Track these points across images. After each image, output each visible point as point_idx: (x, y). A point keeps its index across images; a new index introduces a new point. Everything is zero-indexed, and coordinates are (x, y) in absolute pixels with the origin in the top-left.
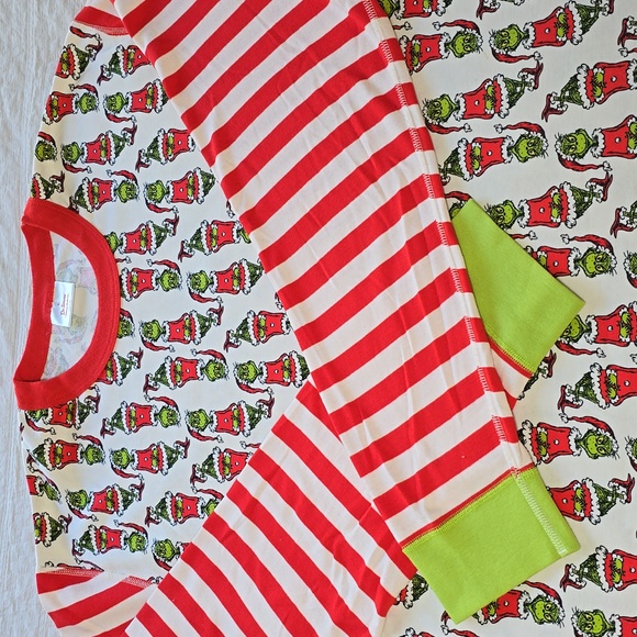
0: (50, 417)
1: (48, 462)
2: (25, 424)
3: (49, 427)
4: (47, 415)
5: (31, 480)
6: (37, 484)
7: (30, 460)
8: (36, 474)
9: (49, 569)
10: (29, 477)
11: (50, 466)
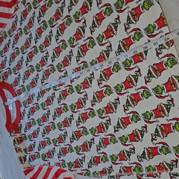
0: (14, 132)
1: (17, 143)
2: (10, 136)
3: (15, 135)
4: (13, 132)
5: (16, 149)
6: (17, 150)
7: (14, 144)
8: (17, 147)
9: (25, 169)
10: (15, 149)
11: (18, 144)
